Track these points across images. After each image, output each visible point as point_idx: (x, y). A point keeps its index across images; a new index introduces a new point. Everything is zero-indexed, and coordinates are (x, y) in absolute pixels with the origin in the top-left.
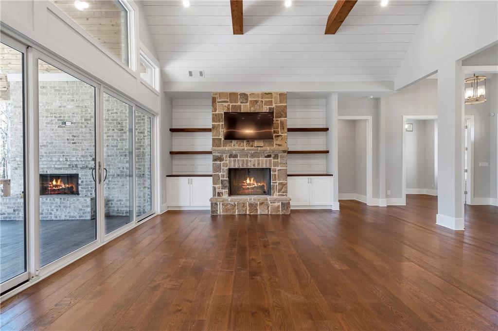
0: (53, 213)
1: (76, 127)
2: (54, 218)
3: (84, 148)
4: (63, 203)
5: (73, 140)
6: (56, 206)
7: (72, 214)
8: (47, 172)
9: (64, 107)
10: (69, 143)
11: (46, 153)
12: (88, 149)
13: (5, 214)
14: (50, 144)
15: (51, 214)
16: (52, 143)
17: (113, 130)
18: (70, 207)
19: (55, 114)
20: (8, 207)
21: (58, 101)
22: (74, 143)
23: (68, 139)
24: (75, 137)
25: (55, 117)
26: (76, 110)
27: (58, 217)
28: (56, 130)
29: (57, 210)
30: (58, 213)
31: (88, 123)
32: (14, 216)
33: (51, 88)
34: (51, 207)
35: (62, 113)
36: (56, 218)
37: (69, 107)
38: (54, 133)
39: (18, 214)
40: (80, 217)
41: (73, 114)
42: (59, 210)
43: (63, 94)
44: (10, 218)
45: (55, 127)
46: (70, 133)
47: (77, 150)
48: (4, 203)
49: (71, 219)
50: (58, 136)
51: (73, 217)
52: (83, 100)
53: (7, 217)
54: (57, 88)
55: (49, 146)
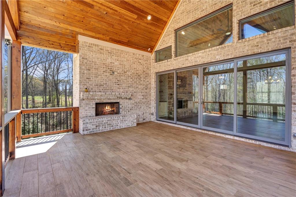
0: (119, 125)
1: (119, 75)
2: (119, 128)
3: (123, 88)
4: (124, 119)
5: (118, 83)
6: (120, 121)
7: (128, 124)
8: (103, 101)
9: (113, 63)
10: (116, 84)
11: (103, 90)
12: (125, 88)
13: (90, 130)
14: (105, 84)
15: (117, 125)
16: (106, 84)
17: (137, 79)
18: (127, 120)
19: (108, 66)
20: (92, 125)
21: (110, 59)
22: (118, 85)
23: (115, 82)
24: (119, 81)
25: (108, 68)
26: (119, 66)
27: (121, 127)
28: (109, 76)
29: (121, 123)
30: (121, 124)
31: (125, 74)
32: (96, 130)
33: (106, 50)
34: (117, 121)
35: (112, 67)
36: (120, 127)
37: (116, 63)
38: (108, 78)
39: (99, 128)
40: (132, 125)
41: (118, 68)
42: (122, 123)
43: (113, 56)
44: (94, 131)
45: (108, 74)
46: (116, 79)
47: (120, 88)
48: (90, 123)
49: (127, 127)
50: (110, 80)
51: (128, 126)
52: (123, 61)
53: (91, 132)
54: (110, 51)
55: (105, 85)
